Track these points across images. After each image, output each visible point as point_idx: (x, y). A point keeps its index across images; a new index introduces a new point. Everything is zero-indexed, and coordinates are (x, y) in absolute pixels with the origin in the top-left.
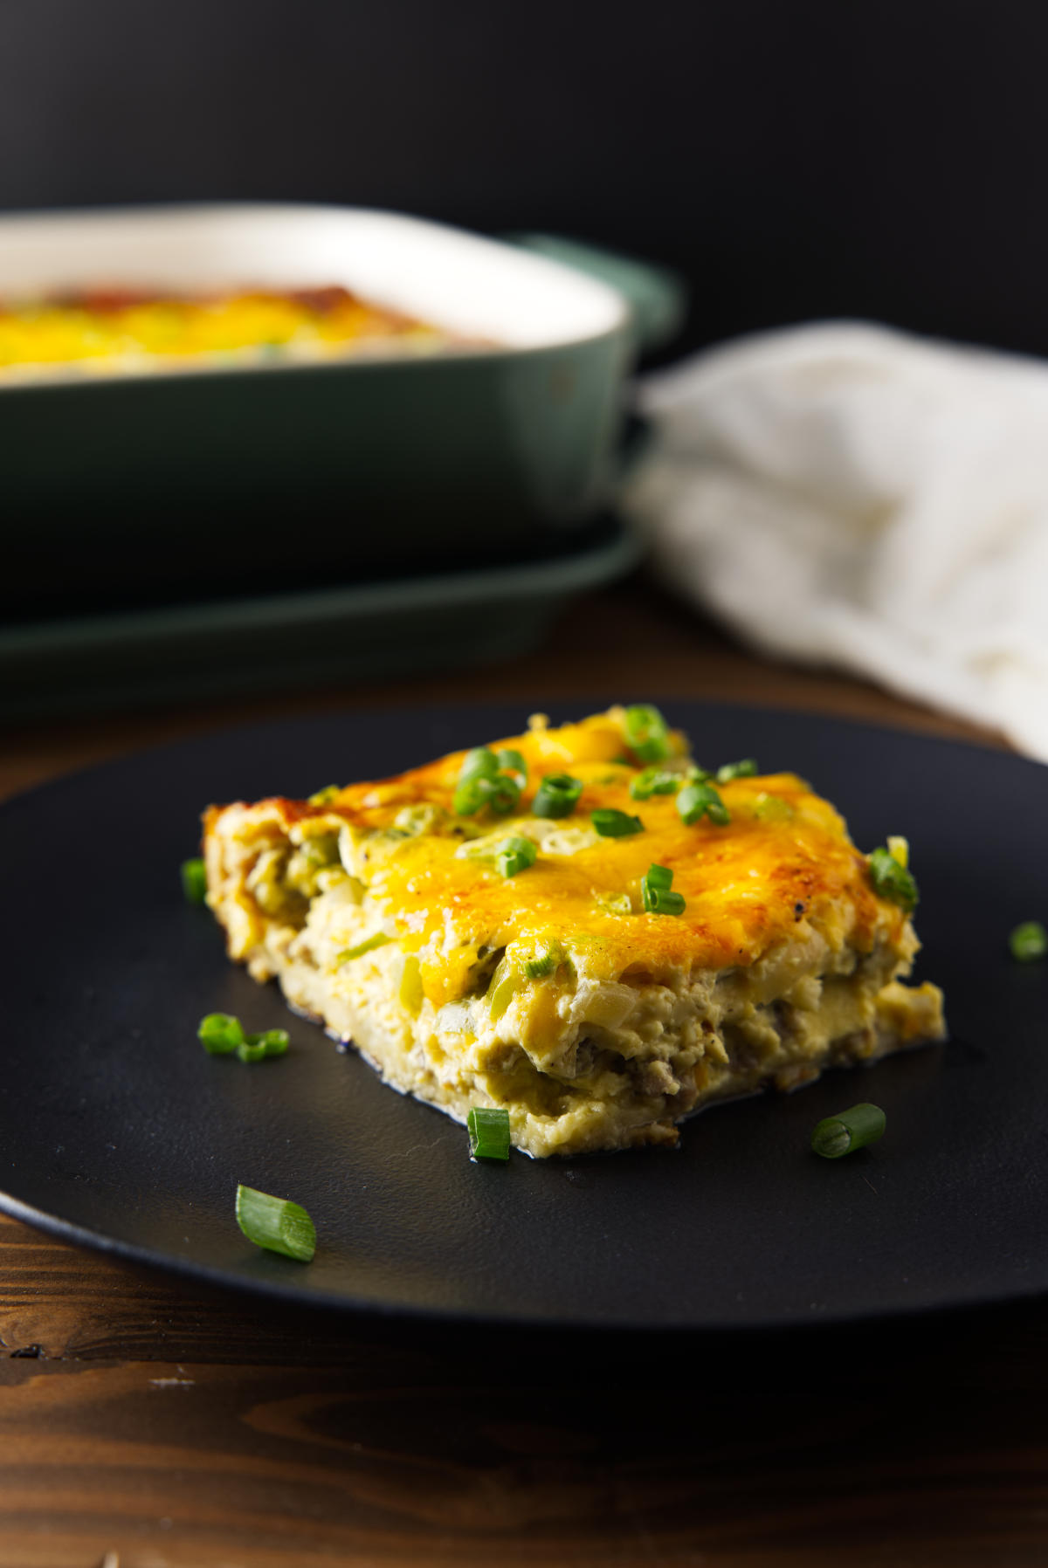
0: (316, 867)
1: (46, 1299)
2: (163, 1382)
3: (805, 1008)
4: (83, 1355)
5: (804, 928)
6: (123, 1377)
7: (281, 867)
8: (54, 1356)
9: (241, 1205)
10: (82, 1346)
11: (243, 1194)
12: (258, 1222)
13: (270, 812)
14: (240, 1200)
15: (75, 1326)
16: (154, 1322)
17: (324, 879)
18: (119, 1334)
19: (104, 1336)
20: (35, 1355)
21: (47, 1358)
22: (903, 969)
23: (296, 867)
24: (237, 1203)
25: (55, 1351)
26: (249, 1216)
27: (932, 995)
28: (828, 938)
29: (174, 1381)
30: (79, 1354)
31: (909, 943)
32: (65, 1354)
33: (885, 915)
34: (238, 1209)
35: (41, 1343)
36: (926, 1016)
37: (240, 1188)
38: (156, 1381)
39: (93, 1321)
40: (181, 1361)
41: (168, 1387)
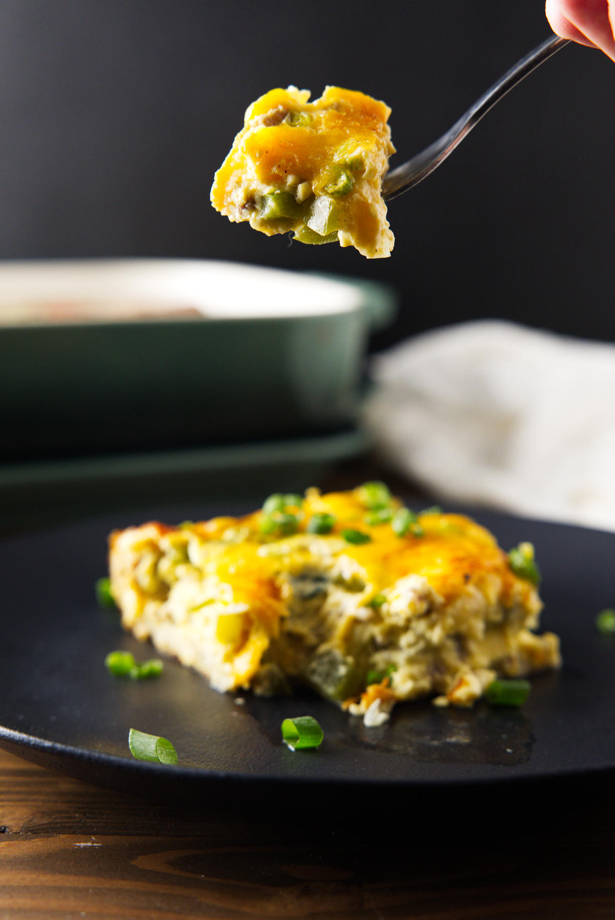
0: (176, 563)
1: (10, 804)
2: (82, 844)
3: (475, 638)
4: (32, 831)
5: (471, 589)
6: (57, 842)
7: (155, 567)
8: (15, 832)
9: (132, 739)
10: (32, 827)
11: (133, 733)
12: (142, 747)
13: (150, 532)
14: (131, 736)
15: (28, 817)
16: (77, 815)
17: (181, 570)
18: (56, 821)
19: (45, 821)
20: (3, 832)
21: (11, 833)
22: (532, 622)
23: (165, 566)
24: (130, 737)
25: (15, 829)
26: (136, 744)
27: (551, 642)
28: (486, 597)
29: (89, 844)
30: (30, 831)
31: (535, 604)
32: (21, 831)
33: (519, 587)
34: (130, 741)
35: (7, 825)
36: (547, 652)
37: (131, 730)
38: (77, 844)
39: (39, 814)
40: (94, 834)
41: (85, 847)
